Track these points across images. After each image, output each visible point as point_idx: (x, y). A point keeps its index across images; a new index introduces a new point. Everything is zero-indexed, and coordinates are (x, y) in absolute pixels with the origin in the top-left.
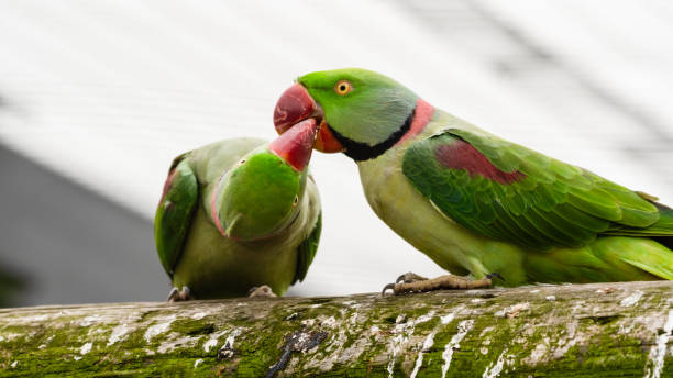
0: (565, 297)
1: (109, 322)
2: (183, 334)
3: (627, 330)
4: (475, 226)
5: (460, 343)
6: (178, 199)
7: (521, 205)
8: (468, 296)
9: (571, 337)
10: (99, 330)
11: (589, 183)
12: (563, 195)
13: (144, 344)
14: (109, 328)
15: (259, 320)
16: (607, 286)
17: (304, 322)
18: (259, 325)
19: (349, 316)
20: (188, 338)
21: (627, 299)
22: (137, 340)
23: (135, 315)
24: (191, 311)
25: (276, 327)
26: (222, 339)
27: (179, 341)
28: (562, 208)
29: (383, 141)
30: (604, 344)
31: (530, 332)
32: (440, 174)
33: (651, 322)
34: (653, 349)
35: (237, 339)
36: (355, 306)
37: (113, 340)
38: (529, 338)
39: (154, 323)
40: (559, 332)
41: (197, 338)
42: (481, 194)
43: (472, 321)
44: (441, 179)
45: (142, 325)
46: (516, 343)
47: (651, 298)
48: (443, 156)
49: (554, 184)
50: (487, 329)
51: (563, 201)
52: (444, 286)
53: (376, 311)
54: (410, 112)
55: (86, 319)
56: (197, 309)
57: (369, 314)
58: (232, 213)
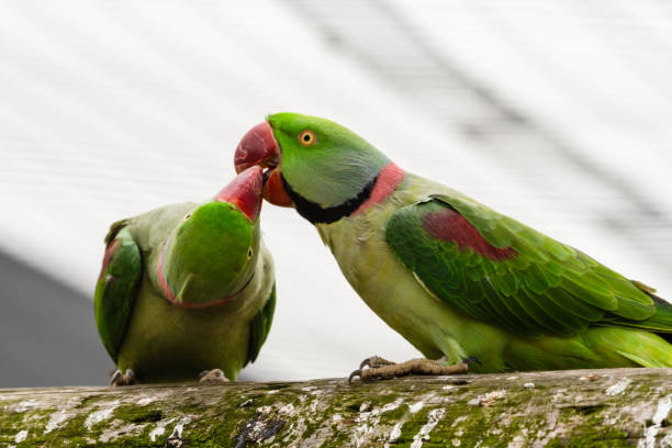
0: (546, 384)
1: (44, 408)
2: (127, 421)
3: (613, 421)
4: (459, 304)
5: (430, 434)
6: (119, 272)
7: (512, 285)
8: (439, 382)
9: (551, 428)
10: (36, 417)
11: (584, 267)
12: (556, 278)
13: (84, 432)
14: (47, 414)
15: (210, 407)
16: (591, 373)
17: (260, 409)
18: (210, 413)
19: (309, 403)
20: (132, 426)
21: (612, 388)
22: (77, 426)
23: (75, 400)
24: (136, 397)
25: (229, 414)
26: (169, 427)
27: (124, 429)
28: (553, 291)
29: (336, 205)
30: (588, 436)
31: (507, 422)
32: (427, 245)
33: (639, 413)
34: (641, 442)
35: (187, 427)
36: (314, 393)
37: (50, 427)
38: (505, 429)
39: (96, 409)
40: (538, 422)
41: (142, 427)
42: (469, 269)
43: (443, 410)
44: (426, 250)
45: (83, 411)
46: (491, 435)
47: (638, 386)
48: (431, 224)
49: (548, 265)
50: (460, 419)
51: (556, 285)
52: (415, 371)
53: (339, 398)
54: (371, 179)
55: (21, 404)
56: (142, 395)
57: (331, 401)
58: (182, 275)
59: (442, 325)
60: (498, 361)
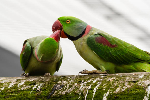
0: (125, 76)
1: (9, 82)
2: (27, 85)
3: (140, 84)
5: (98, 88)
7: (116, 53)
8: (100, 76)
9: (126, 86)
10: (6, 84)
12: (127, 51)
13: (17, 88)
14: (9, 83)
16: (135, 73)
17: (58, 82)
18: (47, 83)
19: (70, 80)
20: (29, 86)
21: (140, 77)
22: (16, 86)
23: (15, 80)
24: (29, 79)
25: (51, 83)
26: (37, 86)
27: (27, 87)
28: (126, 54)
29: (77, 36)
30: (134, 88)
31: (116, 85)
32: (96, 44)
33: (146, 82)
34: (147, 89)
35: (41, 86)
36: (71, 78)
37: (10, 87)
38: (115, 86)
39: (20, 82)
40: (123, 85)
41: (31, 86)
42: (106, 50)
43: (101, 82)
44: (96, 46)
45: (17, 83)
46: (112, 88)
47: (146, 76)
48: (97, 40)
49: (125, 48)
50: (105, 84)
51: (127, 53)
52: (94, 73)
53: (76, 79)
54: (84, 29)
55: (3, 81)
56: (31, 79)
57: (75, 80)
58: (41, 55)
59: (100, 63)
60: (114, 71)
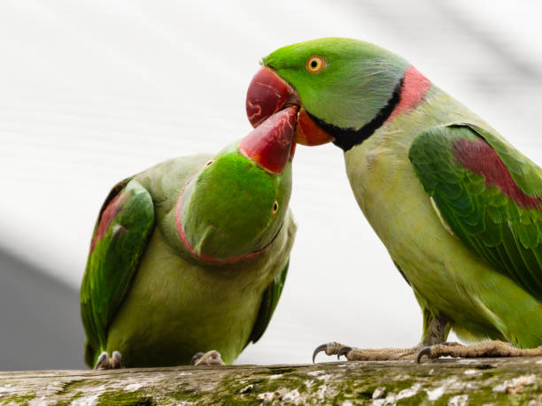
1: (24, 394)
6: (131, 220)
8: (461, 366)
15: (207, 393)
17: (261, 396)
19: (316, 389)
23: (56, 385)
24: (124, 382)
25: (228, 402)
29: (369, 121)
32: (453, 171)
36: (321, 378)
39: (79, 395)
43: (466, 397)
44: (450, 177)
45: (64, 398)
48: (462, 151)
53: (349, 383)
56: (130, 380)
57: (341, 387)
58: (201, 226)
